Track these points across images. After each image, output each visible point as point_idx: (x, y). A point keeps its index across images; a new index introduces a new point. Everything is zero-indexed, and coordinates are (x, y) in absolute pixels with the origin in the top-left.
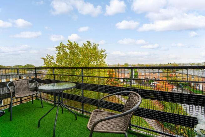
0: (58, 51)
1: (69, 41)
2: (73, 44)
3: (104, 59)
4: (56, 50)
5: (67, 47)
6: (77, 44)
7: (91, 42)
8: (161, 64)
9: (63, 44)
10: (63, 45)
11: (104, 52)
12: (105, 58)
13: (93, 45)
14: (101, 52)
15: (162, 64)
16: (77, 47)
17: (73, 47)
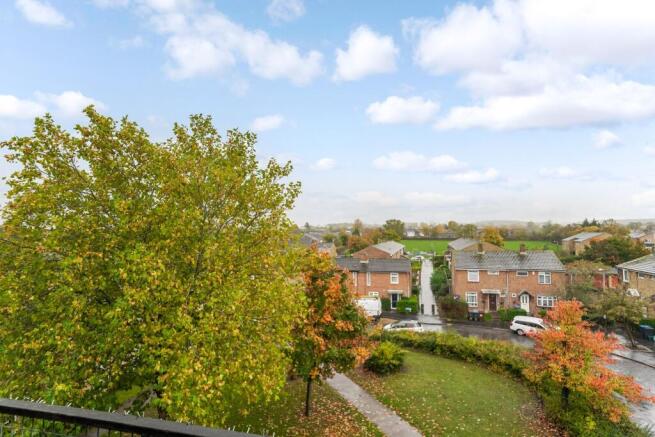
0: (23, 161)
1: (90, 112)
2: (119, 128)
3: (287, 211)
4: (10, 159)
5: (81, 143)
6: (138, 128)
7: (214, 123)
8: (554, 222)
9: (55, 124)
10: (53, 131)
11: (285, 173)
12: (289, 205)
13: (225, 139)
14: (272, 174)
15: (557, 226)
16: (141, 146)
17: (115, 145)
